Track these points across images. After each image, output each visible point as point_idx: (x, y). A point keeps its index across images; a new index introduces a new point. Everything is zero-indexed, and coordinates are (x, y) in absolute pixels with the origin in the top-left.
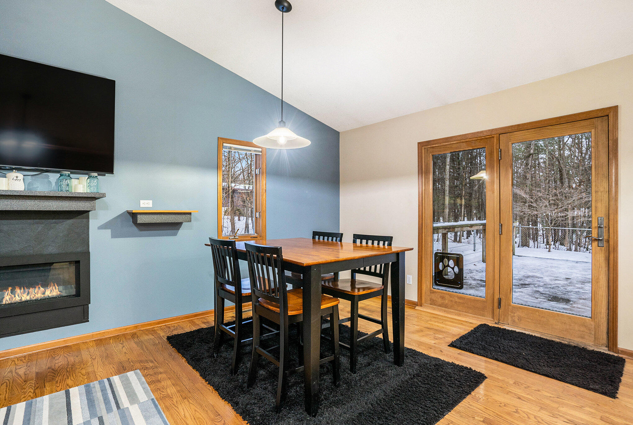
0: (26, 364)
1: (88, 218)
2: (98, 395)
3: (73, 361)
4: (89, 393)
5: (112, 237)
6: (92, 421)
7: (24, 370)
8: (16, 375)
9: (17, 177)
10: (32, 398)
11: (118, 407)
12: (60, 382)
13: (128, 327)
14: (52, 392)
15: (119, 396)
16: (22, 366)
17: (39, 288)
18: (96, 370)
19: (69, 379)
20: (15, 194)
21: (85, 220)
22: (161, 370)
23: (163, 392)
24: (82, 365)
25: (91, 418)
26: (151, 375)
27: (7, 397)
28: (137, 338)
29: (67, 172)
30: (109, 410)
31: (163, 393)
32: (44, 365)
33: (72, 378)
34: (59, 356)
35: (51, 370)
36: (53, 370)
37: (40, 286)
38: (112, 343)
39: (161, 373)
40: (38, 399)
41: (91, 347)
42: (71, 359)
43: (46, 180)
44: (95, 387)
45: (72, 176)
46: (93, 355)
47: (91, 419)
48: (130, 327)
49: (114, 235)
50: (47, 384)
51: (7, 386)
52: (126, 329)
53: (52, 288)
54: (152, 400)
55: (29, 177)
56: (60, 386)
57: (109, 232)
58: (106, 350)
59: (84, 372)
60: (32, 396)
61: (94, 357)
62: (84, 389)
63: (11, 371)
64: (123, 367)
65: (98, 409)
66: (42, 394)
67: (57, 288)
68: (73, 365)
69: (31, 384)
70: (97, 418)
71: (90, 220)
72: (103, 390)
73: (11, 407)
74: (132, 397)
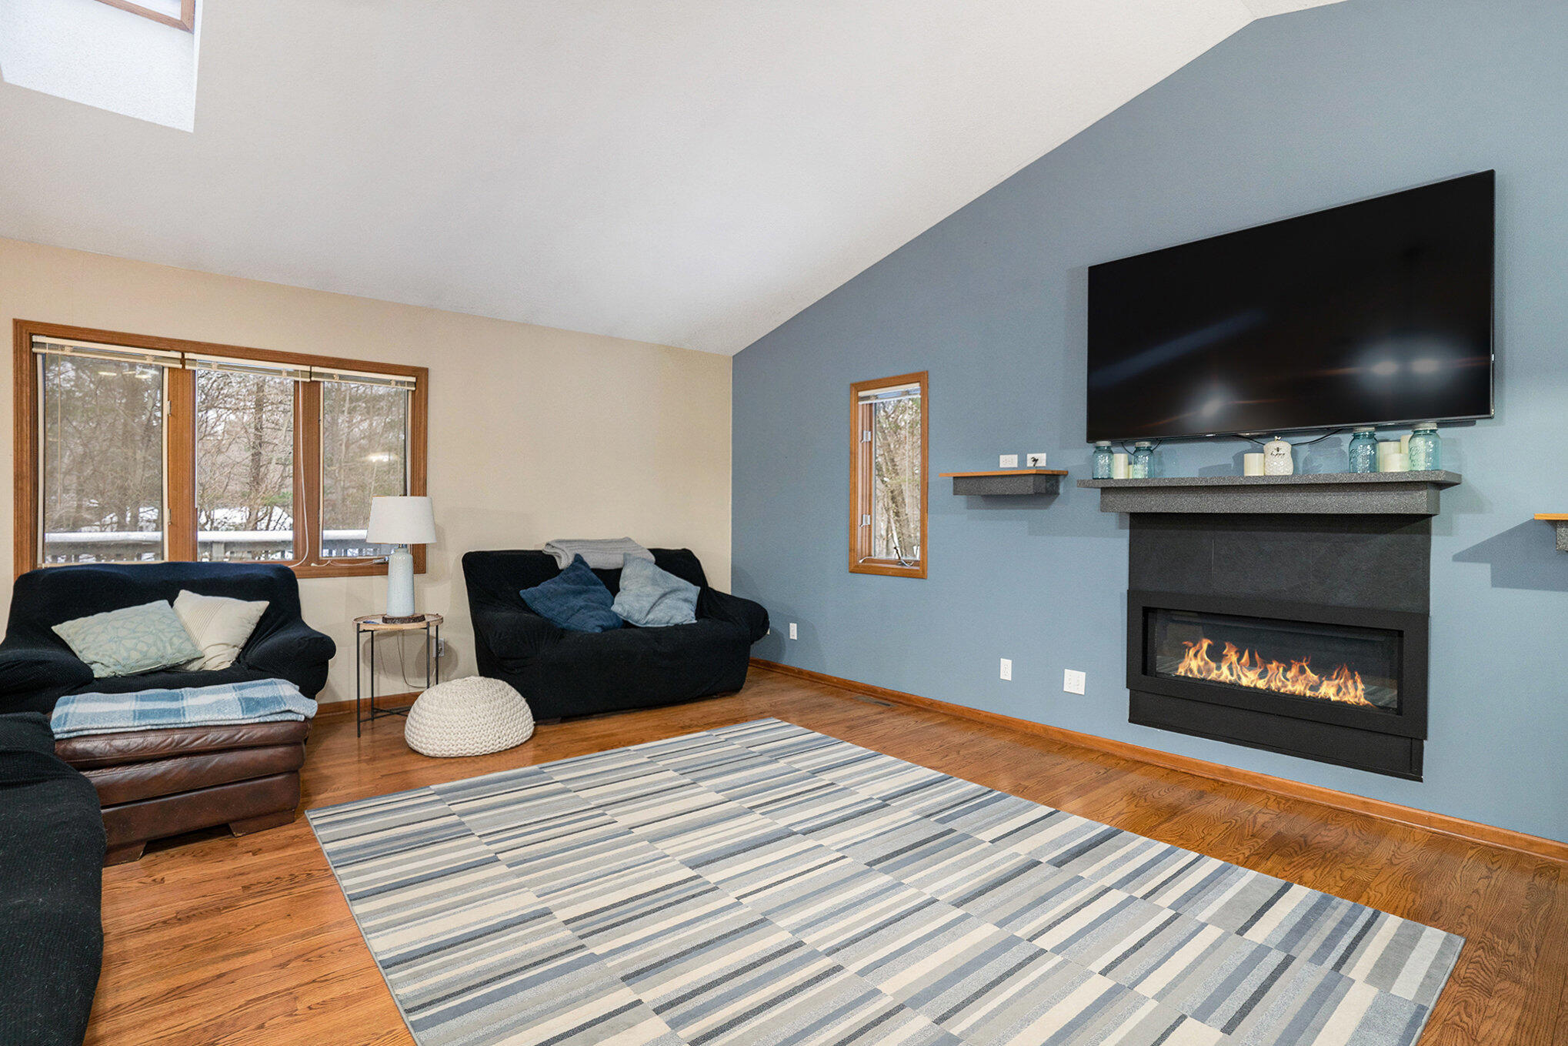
0: (1279, 811)
1: (1427, 532)
2: (1328, 925)
3: (1351, 846)
4: (1316, 911)
5: (1494, 585)
6: (1274, 953)
7: (1267, 820)
8: (1251, 820)
9: (1278, 450)
10: (1237, 863)
11: (1338, 966)
12: (1294, 866)
13: (1539, 840)
14: (1268, 872)
15: (1362, 952)
16: (1272, 812)
17: (1302, 671)
18: (1372, 885)
19: (1313, 871)
20: (1279, 482)
21: (1419, 537)
22: (1526, 976)
23: (1470, 1016)
24: (1359, 862)
25: (1278, 947)
26: (1484, 968)
27: (1214, 842)
28: (1552, 879)
29: (1366, 429)
30: (1318, 958)
31: (1465, 1019)
32: (1299, 826)
33: (1319, 872)
34: (1337, 826)
35: (1302, 839)
36: (1305, 841)
37: (1304, 664)
38: (1468, 856)
39: (1517, 981)
40: (1241, 869)
41: (1412, 841)
42: (1352, 842)
43: (1335, 450)
44: (1335, 908)
45: (1379, 435)
46: (1398, 857)
47: (1276, 948)
48: (1545, 844)
49: (1500, 580)
50: (1275, 858)
51: (1227, 829)
52: (1531, 844)
53: (1345, 683)
54: (1422, 1009)
55: (1306, 447)
56: (1288, 873)
57: (1484, 571)
58: (1439, 861)
59: (1348, 874)
60: (1240, 860)
61: (1395, 861)
62: (1317, 899)
63: (1251, 812)
64: (1435, 913)
65: (1301, 943)
66: (1253, 868)
67: (1361, 686)
68: (1344, 853)
69: (1256, 844)
70: (1285, 954)
71: (1433, 538)
72: (1345, 924)
73: (1203, 856)
74: (1386, 971)
